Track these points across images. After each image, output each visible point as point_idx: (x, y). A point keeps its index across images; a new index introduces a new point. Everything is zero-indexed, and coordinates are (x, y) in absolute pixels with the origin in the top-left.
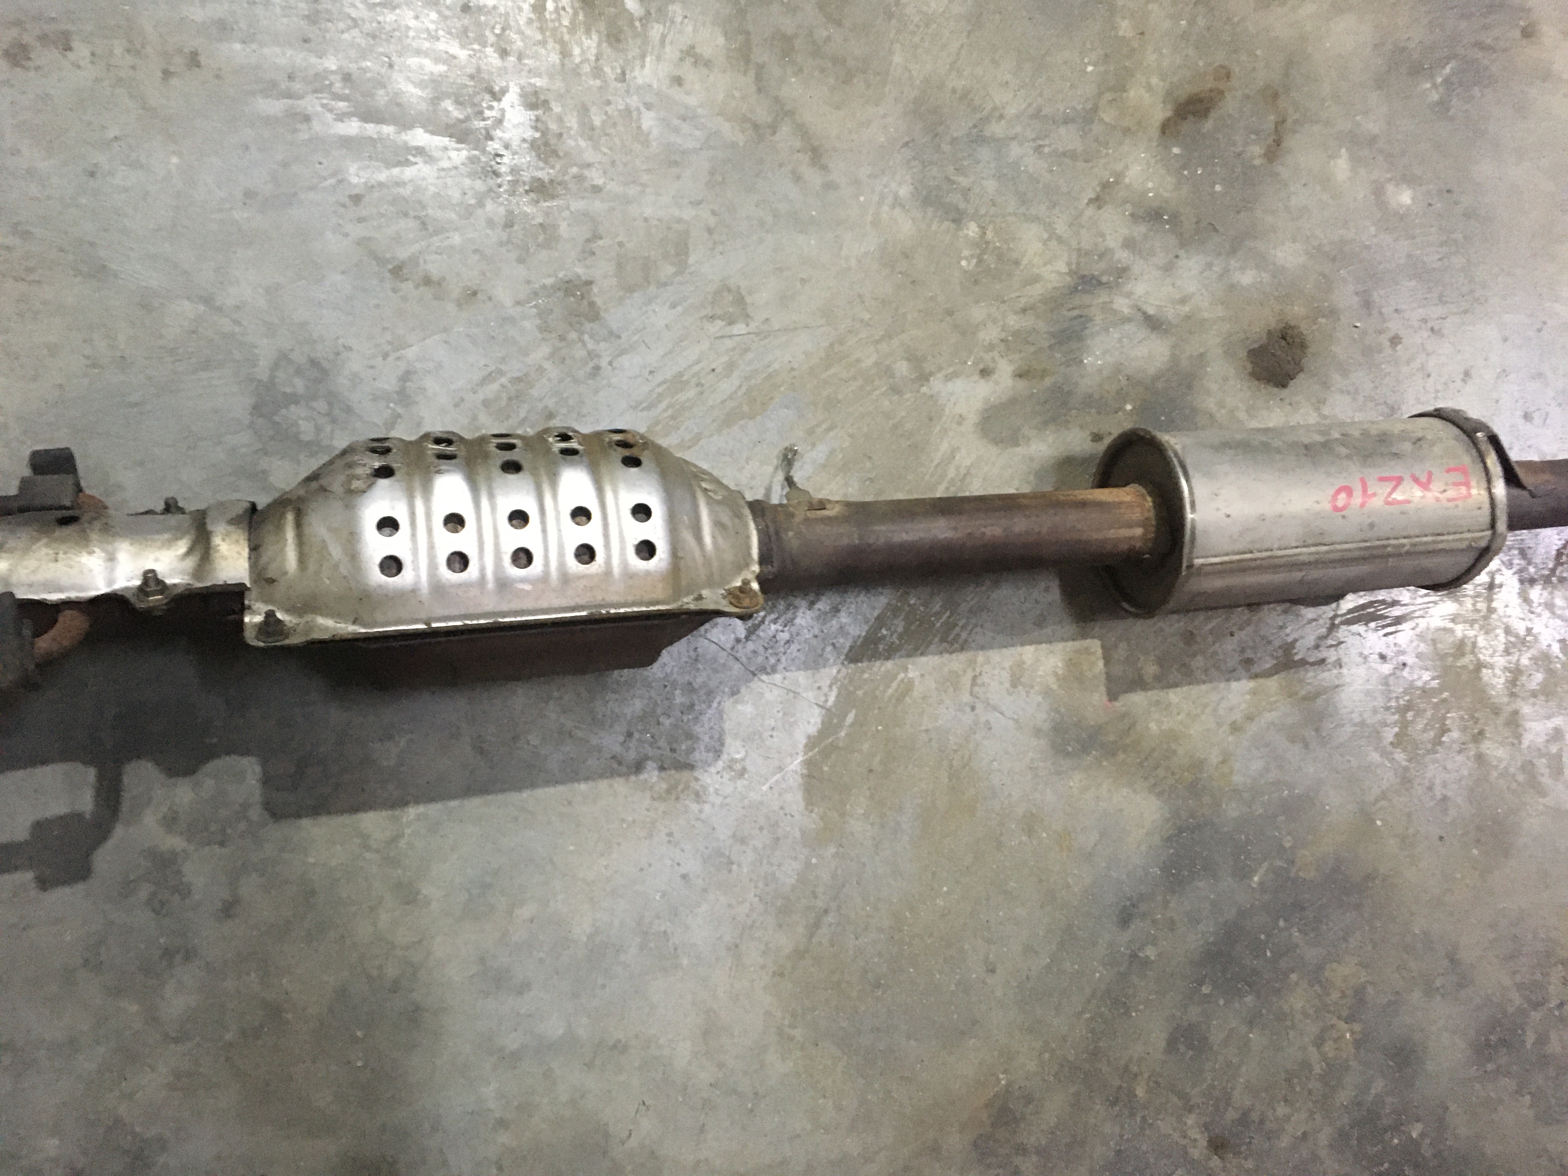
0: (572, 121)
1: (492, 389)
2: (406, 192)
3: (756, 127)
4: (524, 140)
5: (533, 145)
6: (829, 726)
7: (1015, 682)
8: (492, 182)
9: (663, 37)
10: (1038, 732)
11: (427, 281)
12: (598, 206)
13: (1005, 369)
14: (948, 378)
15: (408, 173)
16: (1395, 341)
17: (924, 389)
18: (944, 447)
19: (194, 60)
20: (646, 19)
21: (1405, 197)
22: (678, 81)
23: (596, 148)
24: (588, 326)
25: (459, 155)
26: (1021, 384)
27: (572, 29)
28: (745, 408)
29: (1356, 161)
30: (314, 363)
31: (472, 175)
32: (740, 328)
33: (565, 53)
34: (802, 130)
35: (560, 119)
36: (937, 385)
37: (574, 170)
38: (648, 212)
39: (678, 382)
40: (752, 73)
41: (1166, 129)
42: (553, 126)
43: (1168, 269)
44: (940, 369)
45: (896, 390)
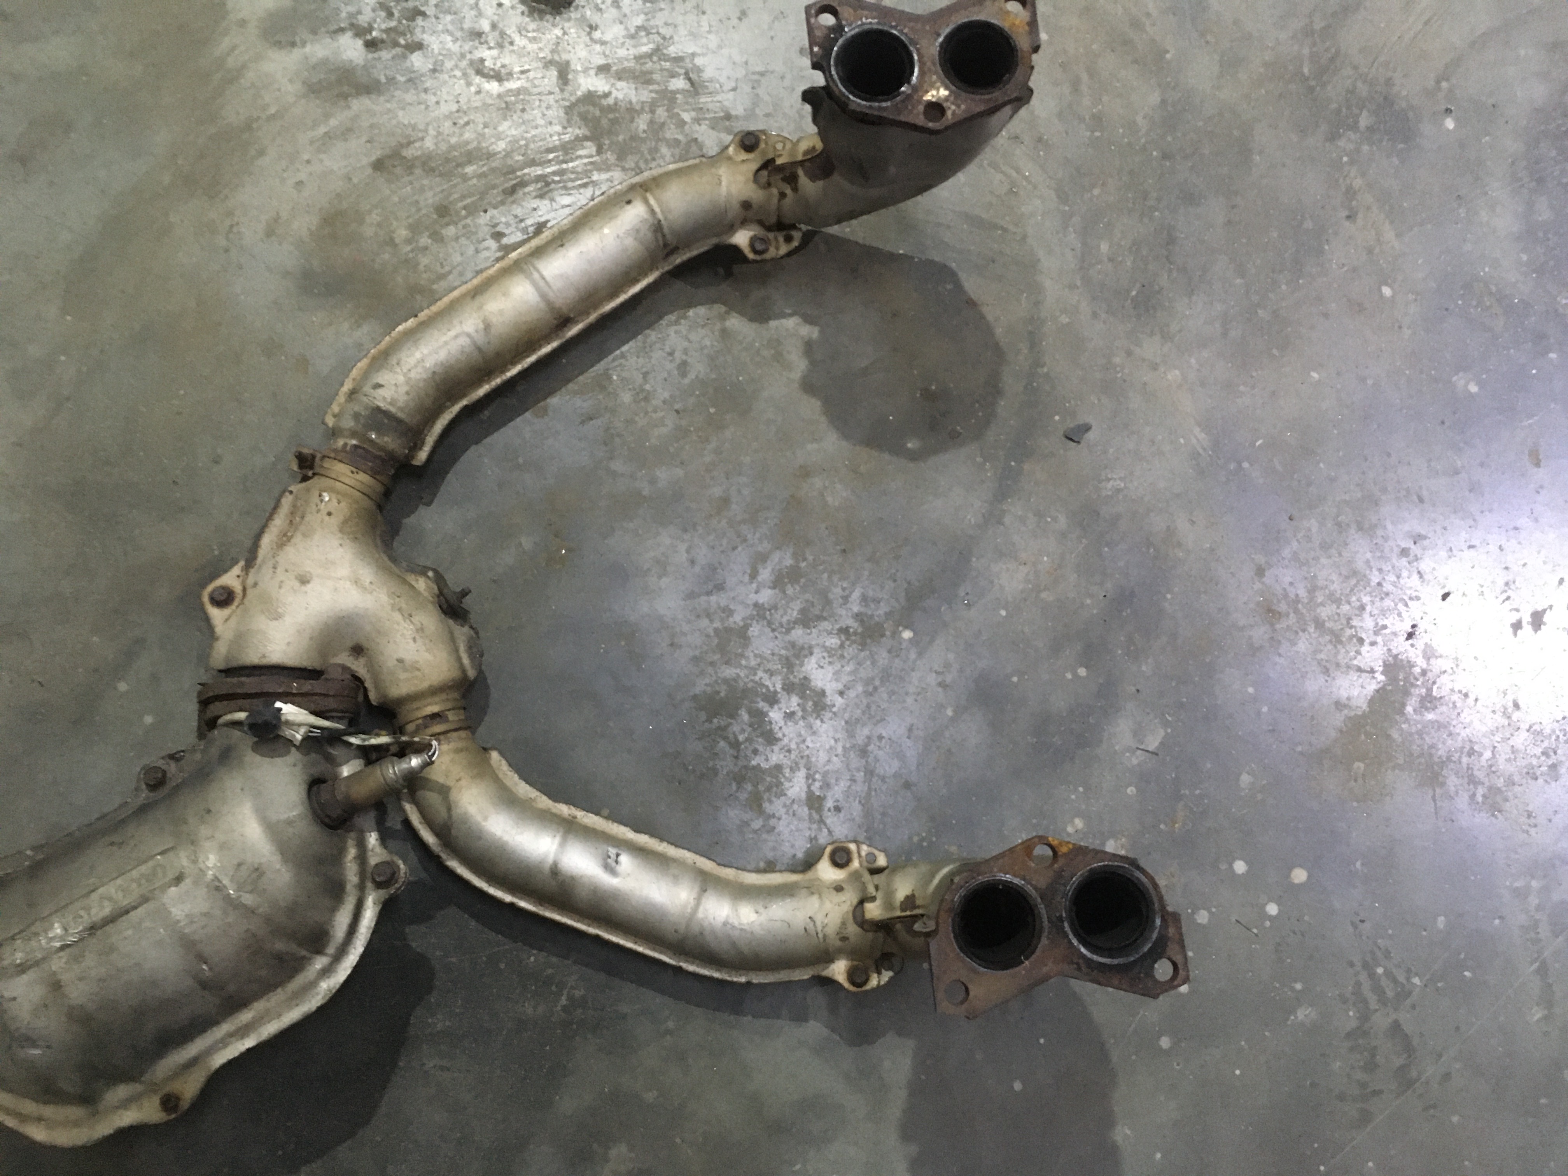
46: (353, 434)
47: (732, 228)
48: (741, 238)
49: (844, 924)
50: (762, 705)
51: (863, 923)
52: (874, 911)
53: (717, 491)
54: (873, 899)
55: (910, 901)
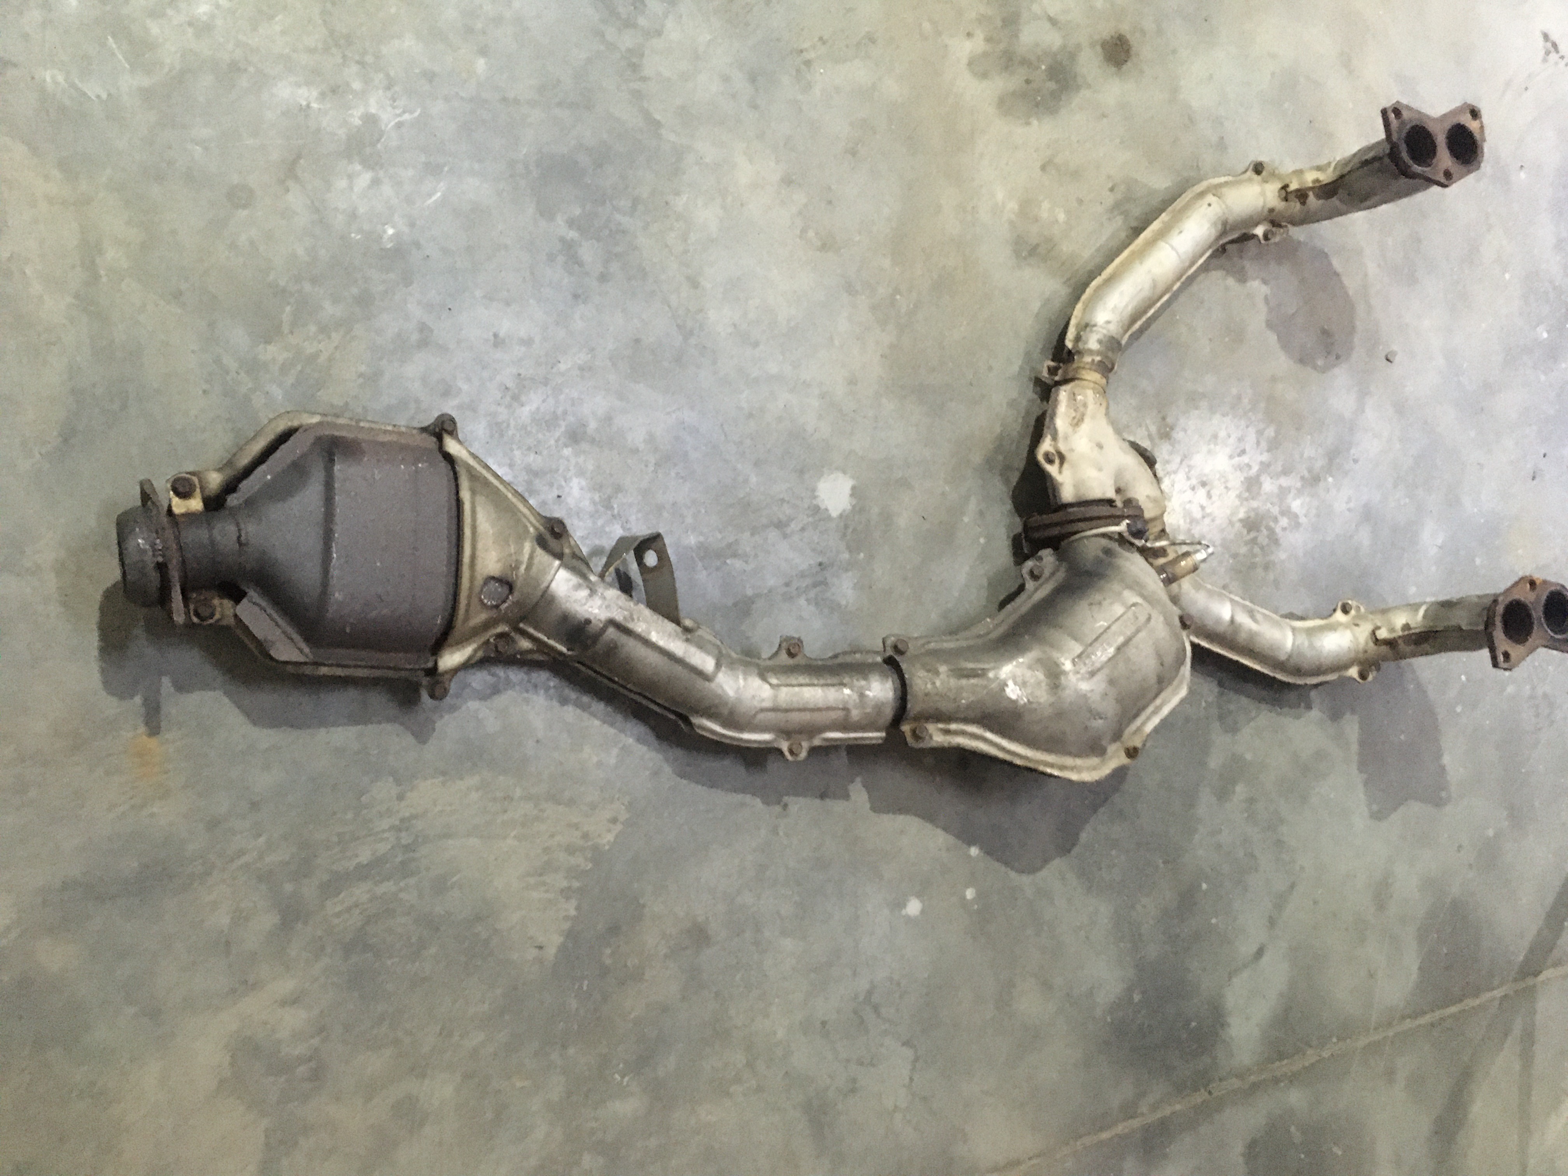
46: (1098, 353)
47: (1256, 225)
48: (1259, 231)
49: (1367, 643)
50: (1272, 524)
51: (1377, 641)
52: (1383, 634)
53: (1234, 391)
54: (1378, 628)
55: (1406, 627)
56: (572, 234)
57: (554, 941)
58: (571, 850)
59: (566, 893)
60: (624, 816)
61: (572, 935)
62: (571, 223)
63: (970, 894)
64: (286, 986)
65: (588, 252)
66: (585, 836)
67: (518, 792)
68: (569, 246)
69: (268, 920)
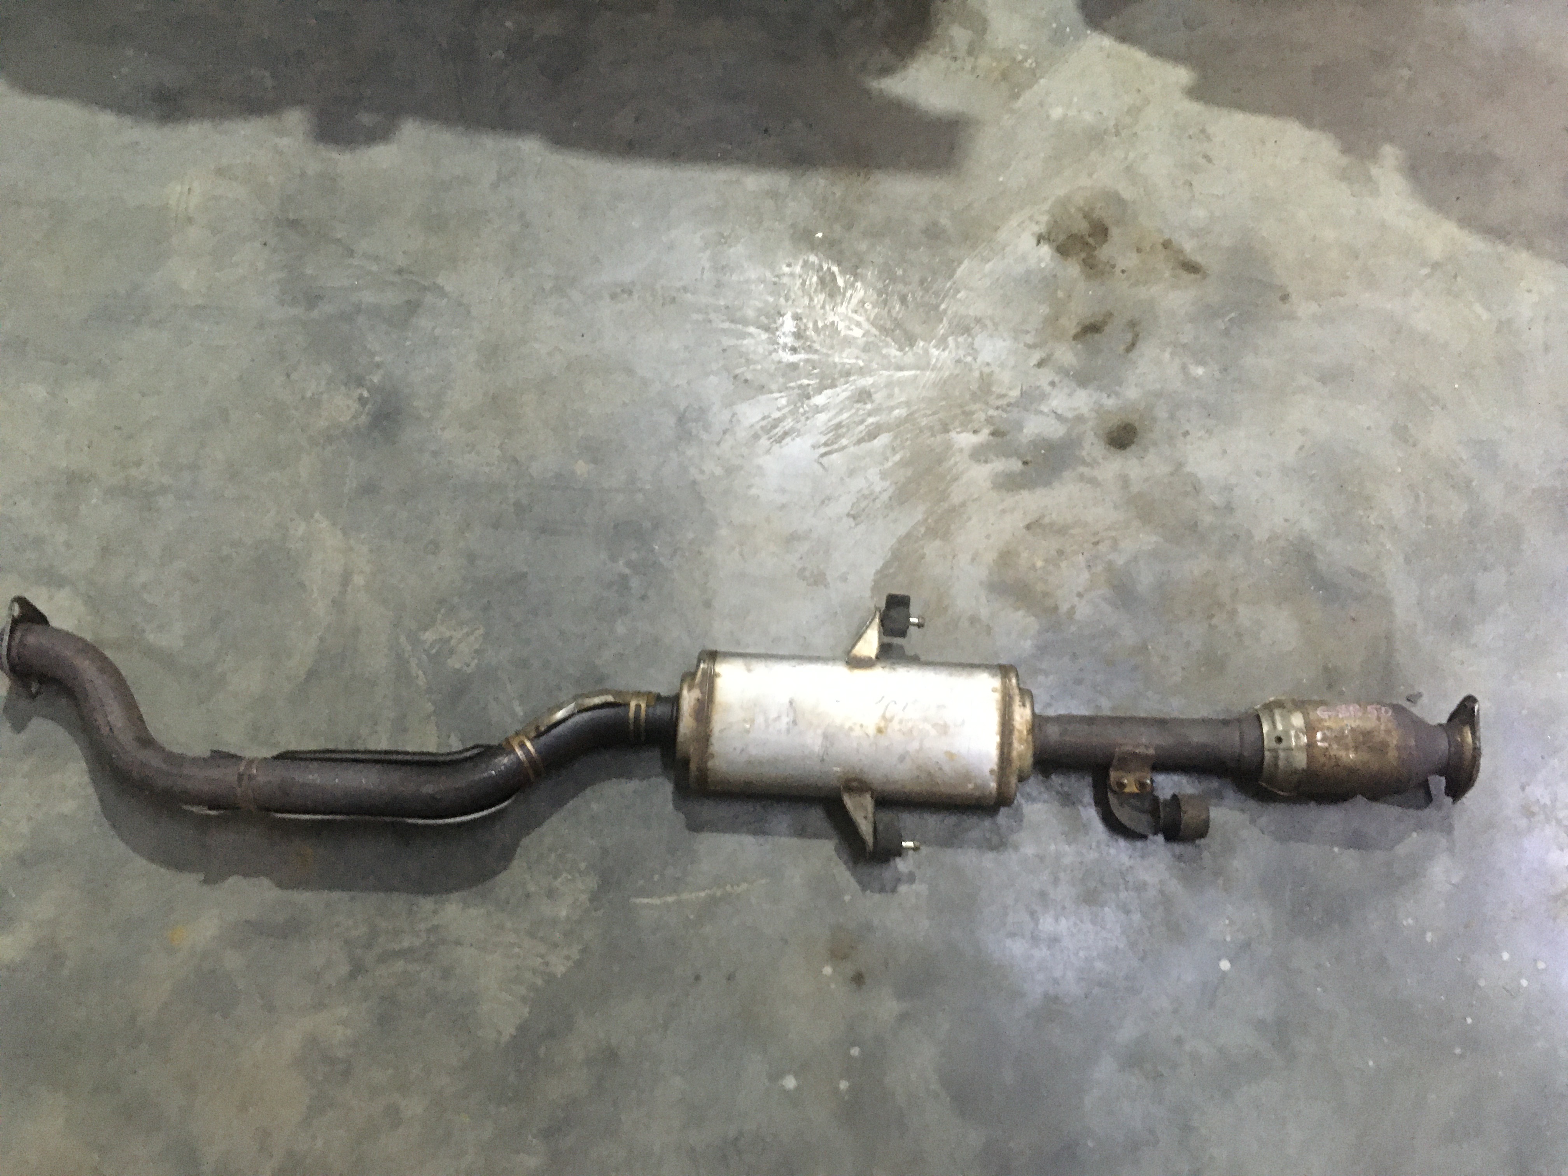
0: (810, 325)
1: (764, 423)
2: (743, 349)
3: (885, 330)
4: (790, 332)
5: (794, 334)
6: (886, 566)
7: (973, 560)
8: (776, 346)
9: (851, 295)
10: (981, 583)
11: (746, 381)
12: (815, 357)
13: (985, 432)
14: (958, 433)
15: (745, 342)
16: (1186, 434)
17: (946, 436)
18: (952, 461)
19: (673, 300)
20: (845, 289)
21: (1200, 371)
22: (856, 312)
23: (819, 335)
24: (807, 401)
25: (764, 336)
26: (991, 438)
27: (816, 291)
28: (866, 438)
29: (1173, 354)
30: (700, 408)
31: (769, 343)
32: (869, 406)
33: (811, 299)
34: (905, 332)
35: (805, 325)
36: (953, 434)
37: (808, 343)
38: (837, 360)
39: (839, 426)
40: (886, 309)
41: (1076, 337)
42: (803, 327)
43: (1070, 395)
44: (954, 428)
45: (933, 435)
56: (627, 571)
57: (509, 1030)
58: (534, 971)
59: (524, 999)
60: (576, 956)
61: (523, 1029)
62: (629, 564)
63: (843, 1085)
64: (343, 1012)
65: (635, 583)
66: (547, 964)
67: (509, 925)
68: (624, 578)
69: (344, 969)
